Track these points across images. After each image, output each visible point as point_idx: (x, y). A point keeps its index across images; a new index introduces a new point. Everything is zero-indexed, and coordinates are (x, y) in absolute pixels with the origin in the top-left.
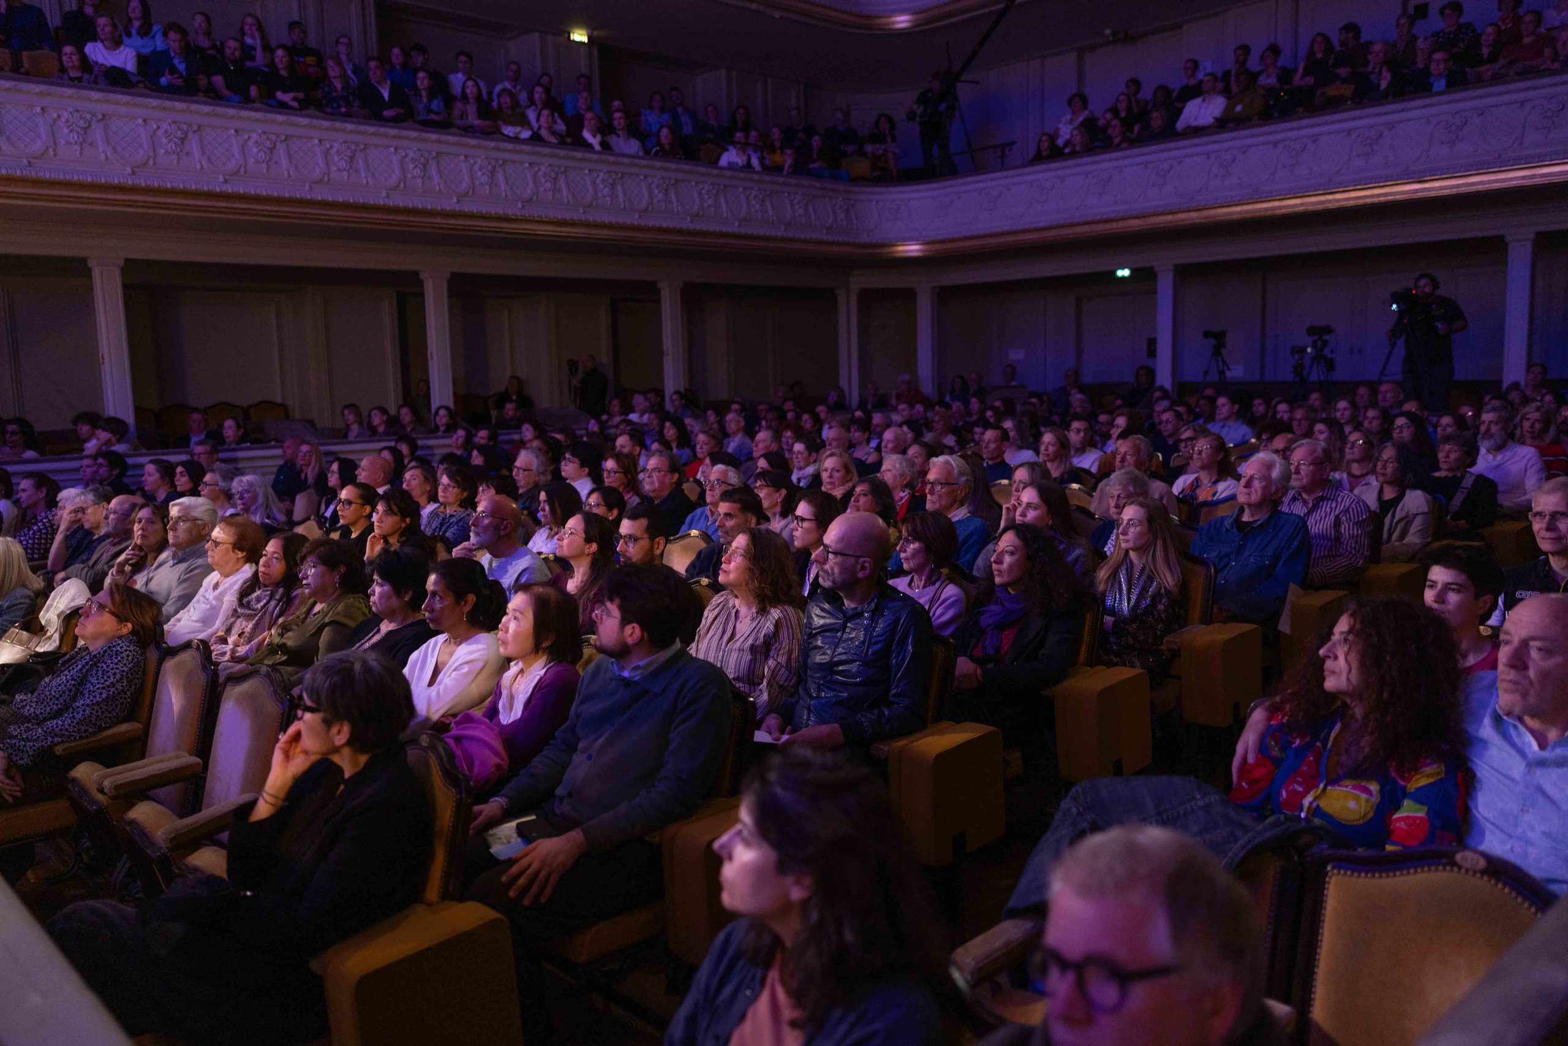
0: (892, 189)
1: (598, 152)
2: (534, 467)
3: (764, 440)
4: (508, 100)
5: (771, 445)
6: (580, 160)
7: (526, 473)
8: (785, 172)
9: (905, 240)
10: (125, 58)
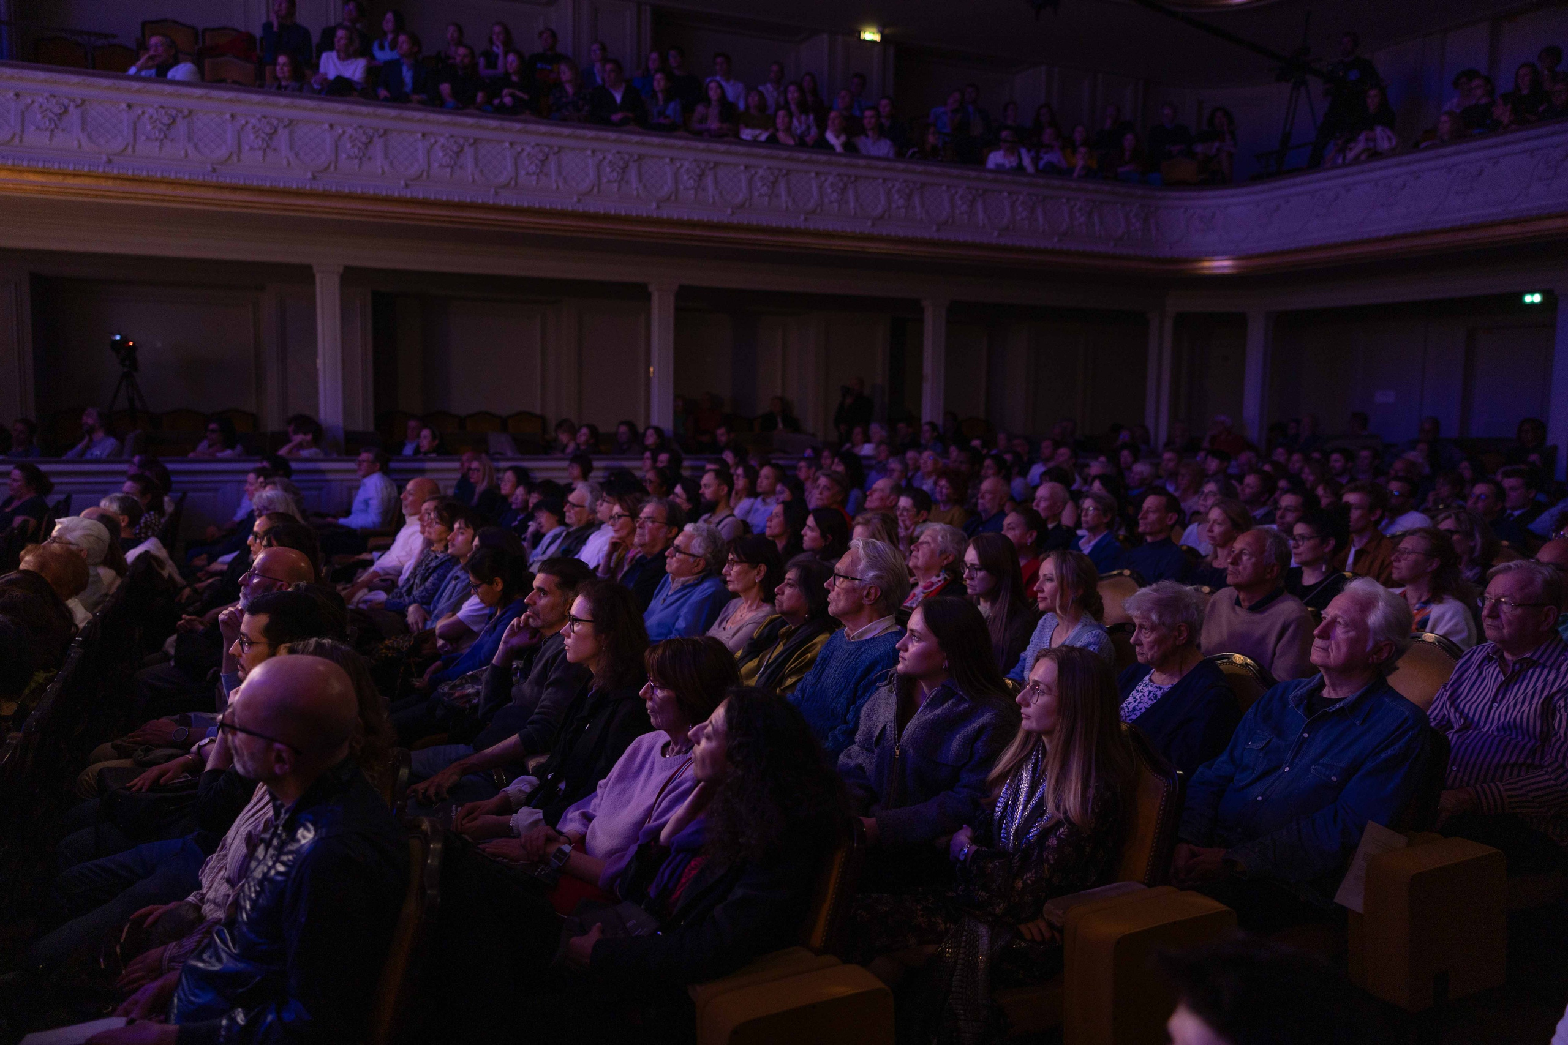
0: (1204, 194)
1: (839, 155)
2: (587, 504)
3: (882, 490)
5: (888, 498)
6: (805, 161)
7: (578, 509)
8: (1076, 174)
9: (1215, 254)
10: (355, 70)
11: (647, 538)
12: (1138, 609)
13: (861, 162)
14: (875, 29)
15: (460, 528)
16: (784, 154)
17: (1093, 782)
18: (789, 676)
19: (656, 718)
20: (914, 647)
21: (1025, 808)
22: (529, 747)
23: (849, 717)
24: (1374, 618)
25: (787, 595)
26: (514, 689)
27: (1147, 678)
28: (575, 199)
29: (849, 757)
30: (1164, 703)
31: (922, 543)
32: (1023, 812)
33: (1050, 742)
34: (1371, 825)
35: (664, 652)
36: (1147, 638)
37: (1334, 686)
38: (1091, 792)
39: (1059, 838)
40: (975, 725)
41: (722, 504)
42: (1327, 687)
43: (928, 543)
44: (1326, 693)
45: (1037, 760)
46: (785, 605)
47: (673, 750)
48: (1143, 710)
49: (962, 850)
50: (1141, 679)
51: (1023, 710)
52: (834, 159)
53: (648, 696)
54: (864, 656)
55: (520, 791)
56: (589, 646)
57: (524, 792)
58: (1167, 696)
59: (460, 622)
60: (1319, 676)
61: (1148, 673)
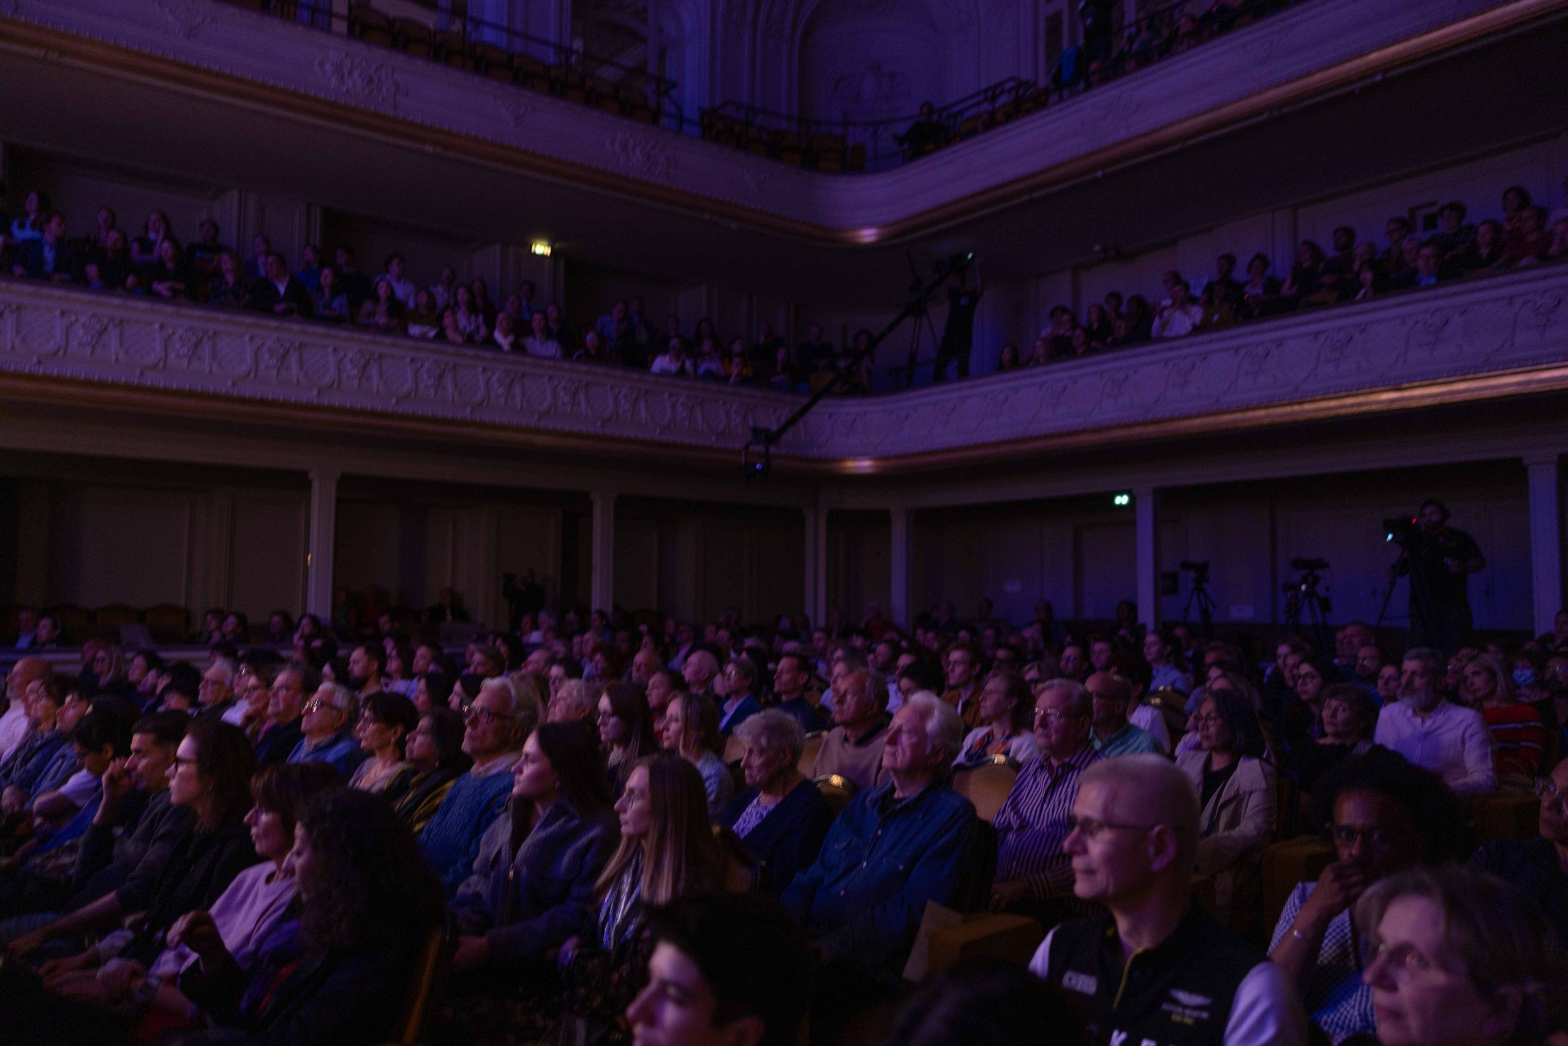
4: (424, 299)
7: (213, 685)
11: (281, 706)
12: (749, 734)
13: (528, 360)
14: (545, 244)
15: (70, 703)
16: (452, 350)
18: (419, 820)
19: (260, 843)
20: (528, 770)
22: (126, 905)
24: (931, 725)
25: (418, 743)
26: (116, 849)
27: (755, 801)
28: (230, 382)
29: (468, 887)
30: (768, 822)
31: (559, 699)
33: (647, 843)
34: (930, 904)
35: (270, 775)
36: (756, 761)
37: (902, 788)
40: (584, 840)
41: (372, 680)
42: (897, 791)
43: (564, 699)
44: (898, 795)
45: (636, 864)
46: (415, 753)
47: (278, 878)
48: (752, 830)
49: (567, 956)
50: (751, 802)
51: (622, 816)
53: (253, 821)
54: (488, 790)
55: (111, 945)
56: (193, 787)
57: (116, 946)
58: (771, 814)
59: (62, 797)
60: (890, 780)
61: (757, 796)
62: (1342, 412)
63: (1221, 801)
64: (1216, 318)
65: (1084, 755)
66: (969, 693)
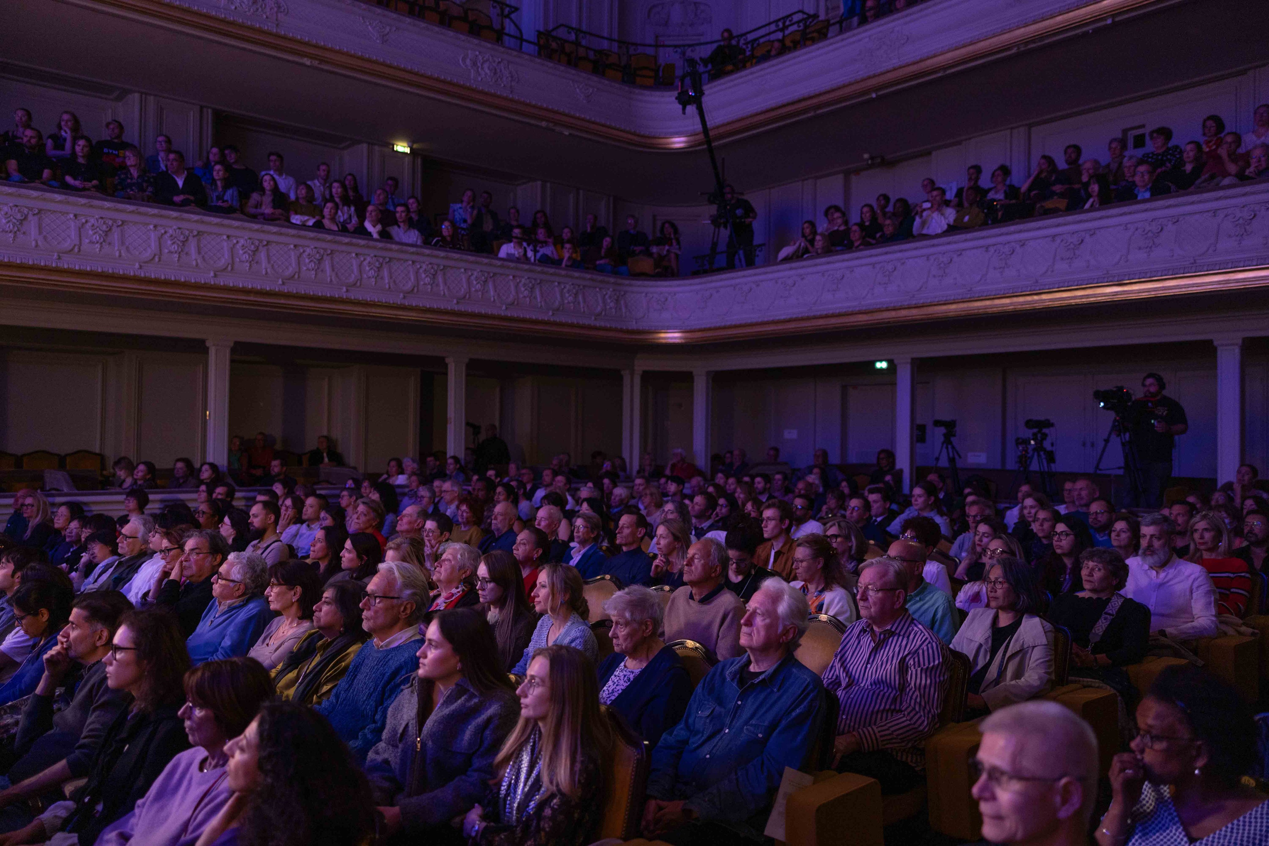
0: (659, 283)
1: (376, 240)
2: (140, 535)
3: (410, 515)
4: (304, 191)
5: (416, 521)
6: (347, 244)
7: (131, 540)
9: (668, 328)
11: (194, 569)
12: (615, 609)
13: (394, 246)
14: (405, 144)
16: (329, 237)
17: (579, 758)
18: (325, 683)
19: (193, 735)
20: (432, 654)
21: (525, 785)
23: (378, 717)
24: (782, 608)
25: (325, 611)
27: (622, 664)
28: (137, 266)
29: (377, 753)
31: (444, 560)
32: (523, 789)
33: (545, 726)
34: (787, 769)
35: (203, 674)
36: (622, 632)
37: (757, 662)
38: (578, 766)
39: (552, 809)
40: (484, 717)
41: (269, 531)
42: (753, 664)
43: (449, 560)
44: (753, 668)
45: (534, 742)
46: (322, 621)
47: (210, 764)
48: (620, 692)
49: (473, 827)
50: (618, 665)
51: (523, 701)
52: (371, 243)
53: (186, 716)
54: (391, 662)
55: (56, 817)
56: (130, 672)
57: (60, 817)
58: (637, 678)
60: (746, 655)
61: (623, 660)
62: (1073, 302)
63: (1008, 654)
64: (967, 218)
65: (902, 623)
66: (781, 545)
